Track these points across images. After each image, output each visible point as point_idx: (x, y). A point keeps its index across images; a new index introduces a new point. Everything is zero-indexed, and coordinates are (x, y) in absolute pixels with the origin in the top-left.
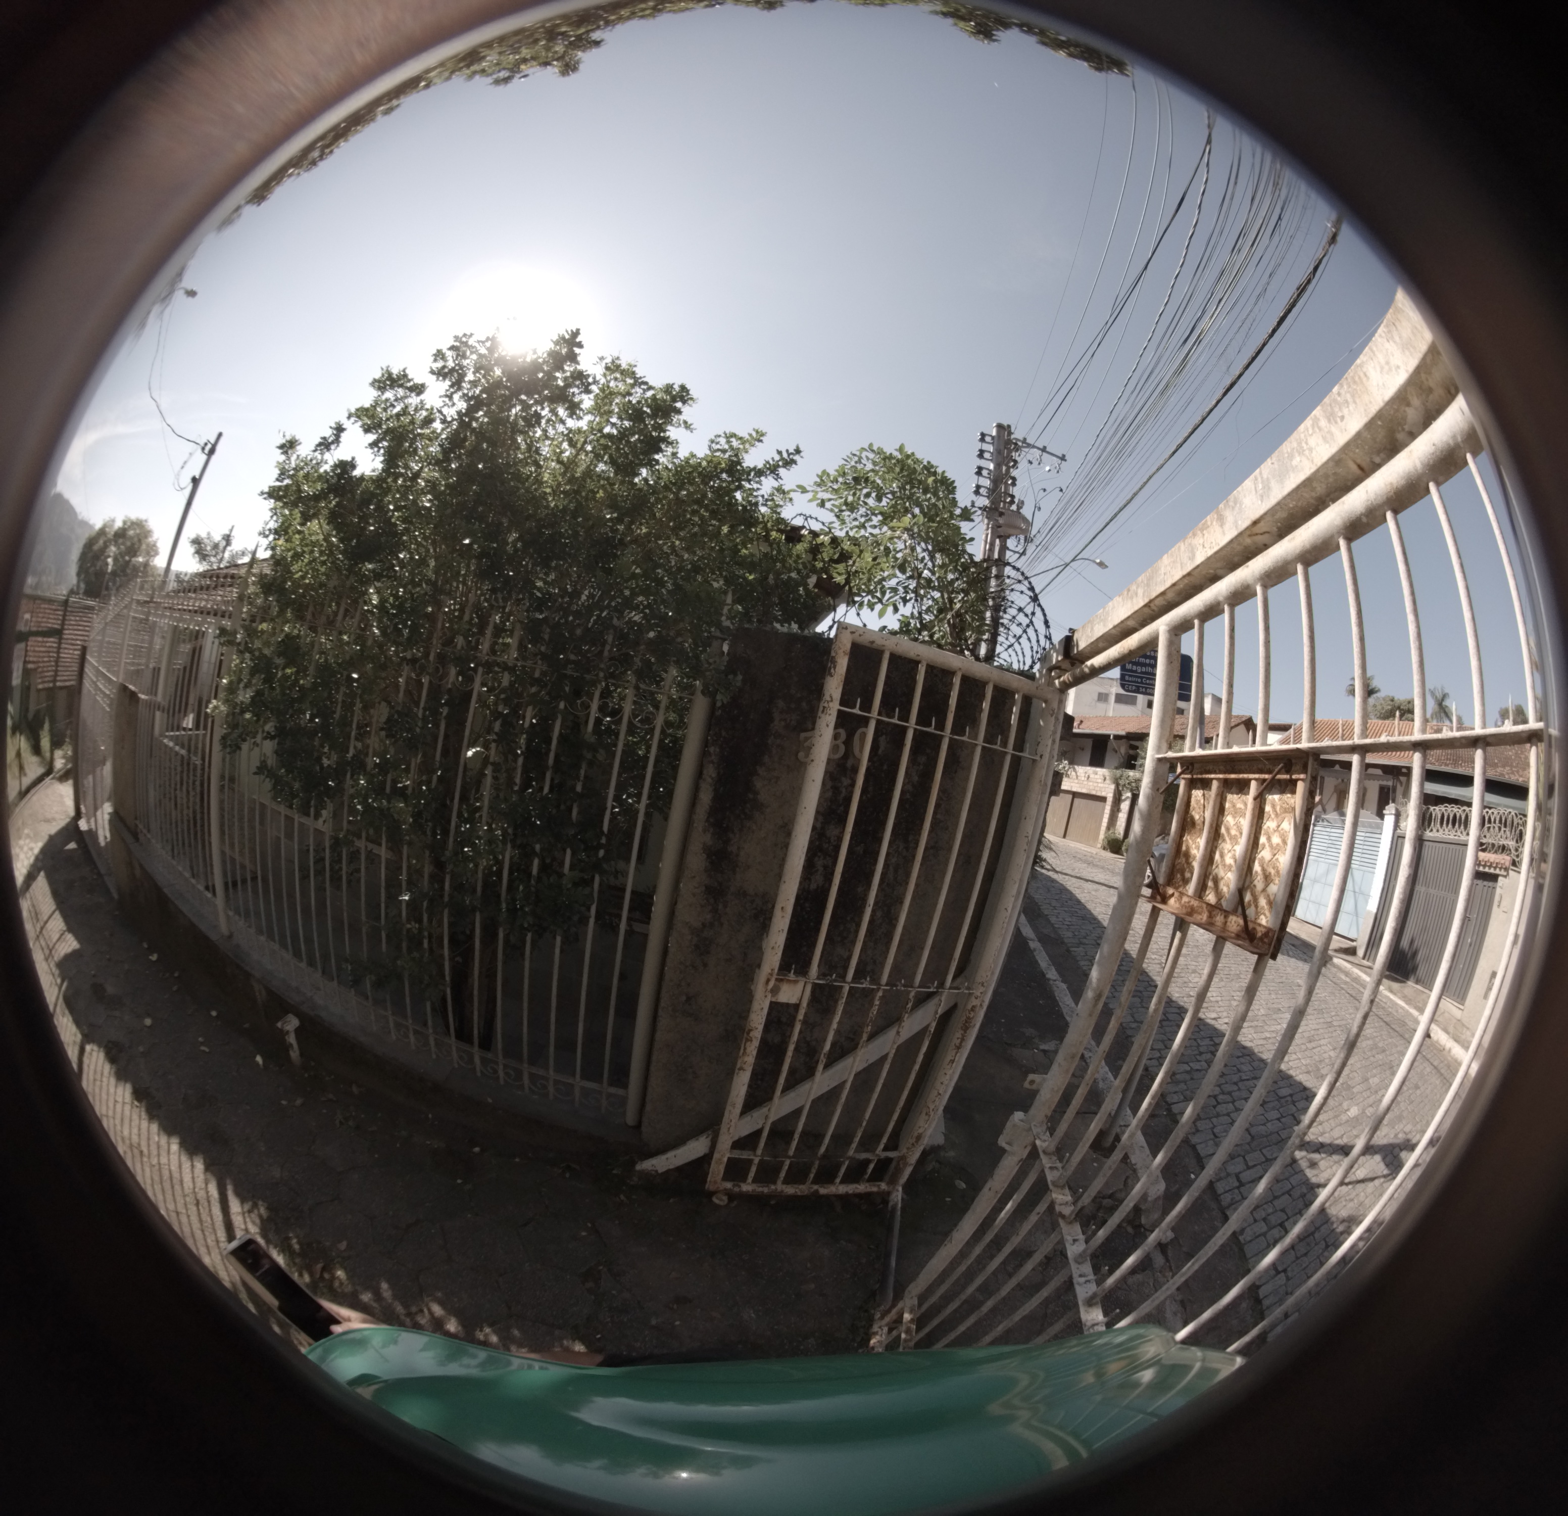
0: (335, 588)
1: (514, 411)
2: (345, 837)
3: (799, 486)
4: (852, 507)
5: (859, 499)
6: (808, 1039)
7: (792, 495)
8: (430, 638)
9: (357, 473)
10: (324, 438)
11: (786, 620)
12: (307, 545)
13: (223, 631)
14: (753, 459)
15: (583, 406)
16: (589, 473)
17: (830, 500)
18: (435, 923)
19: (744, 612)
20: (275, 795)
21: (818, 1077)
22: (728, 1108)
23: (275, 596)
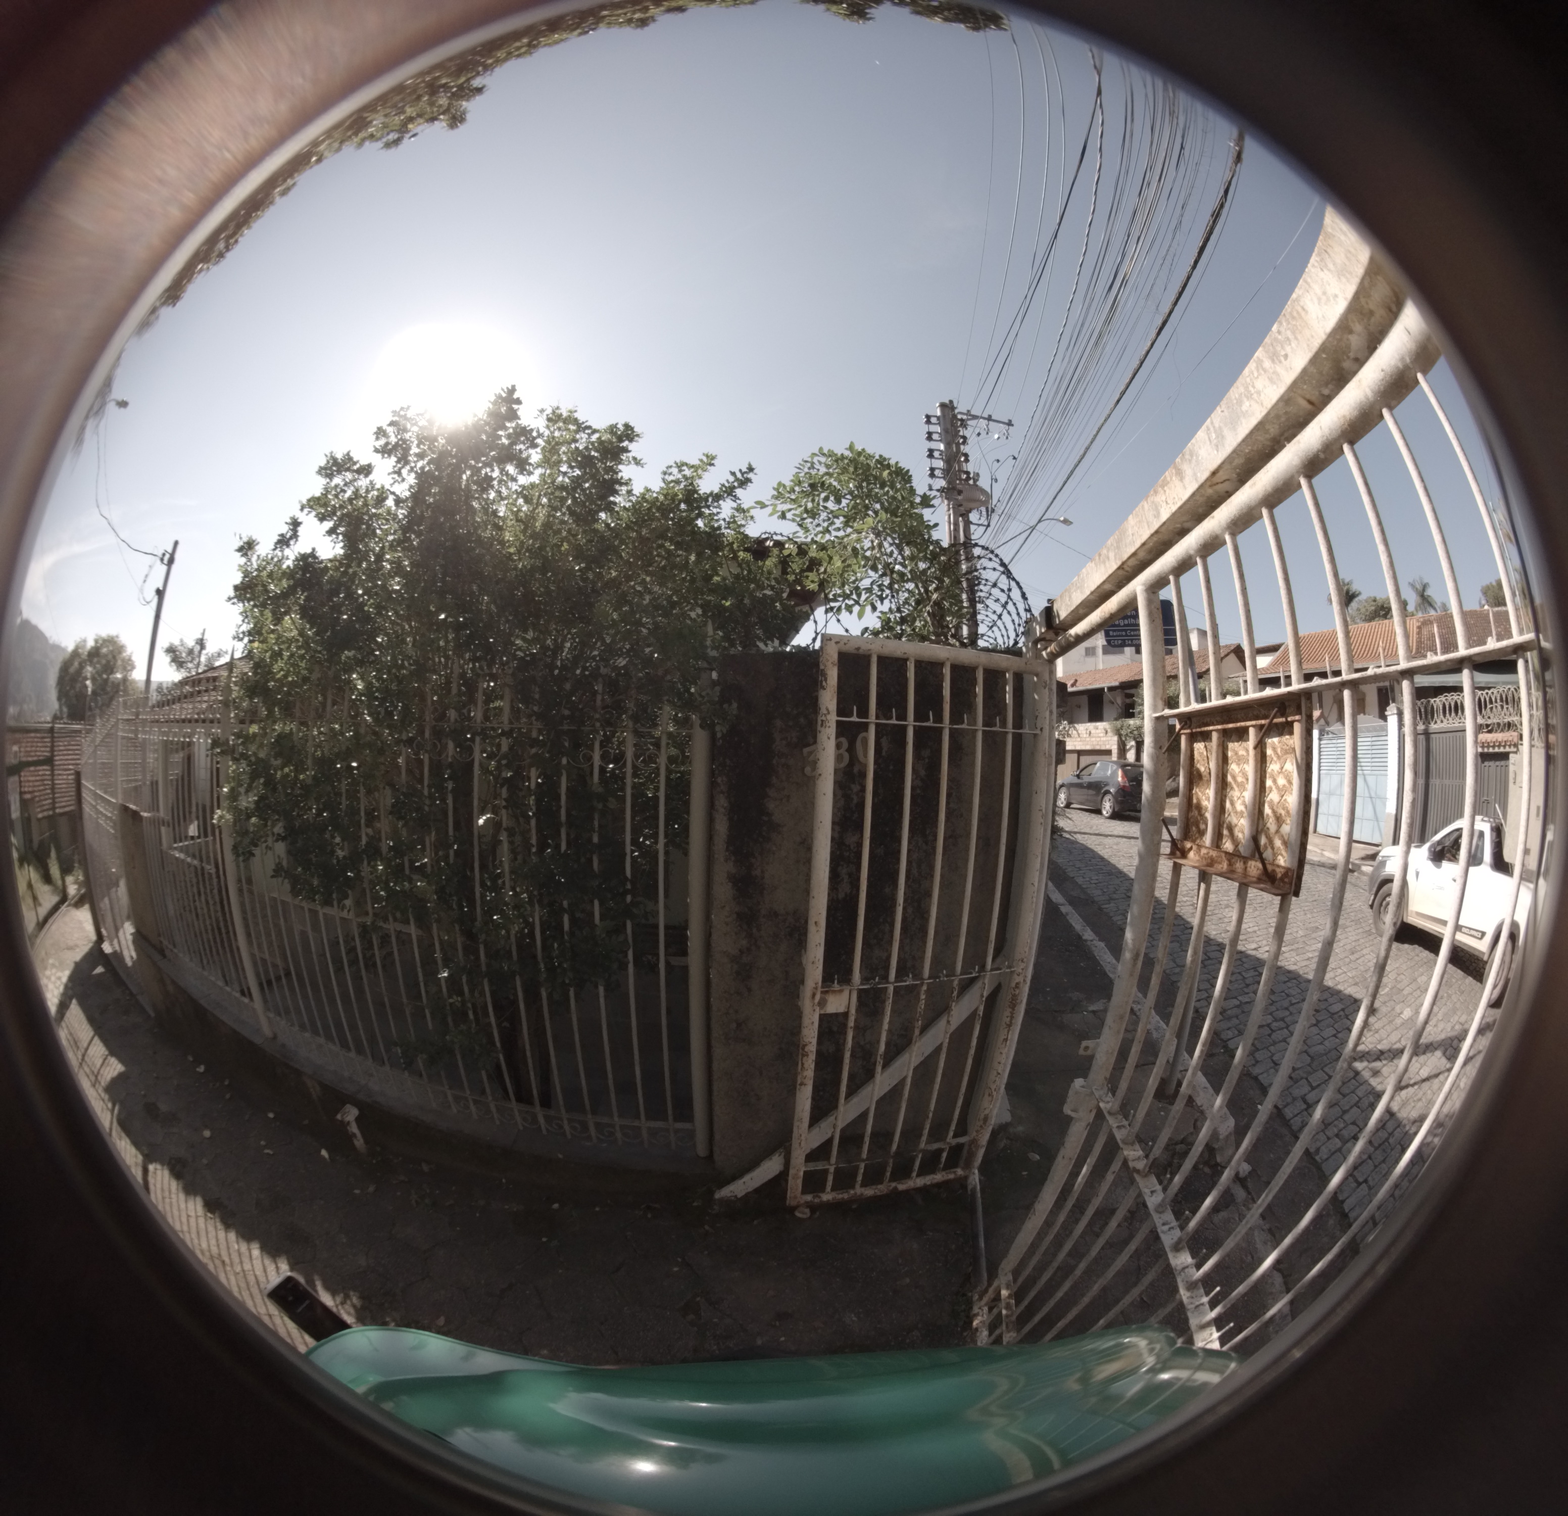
0: (318, 679)
1: (464, 477)
2: (373, 923)
3: (757, 503)
4: (813, 514)
5: (818, 504)
6: (862, 1043)
8: (422, 713)
9: (319, 563)
10: (282, 535)
11: (769, 638)
12: (283, 642)
13: (216, 743)
14: (708, 484)
15: (532, 461)
16: (547, 525)
17: (790, 510)
18: (476, 994)
19: (726, 638)
20: (295, 892)
21: (878, 1077)
22: (796, 1124)
23: (261, 698)
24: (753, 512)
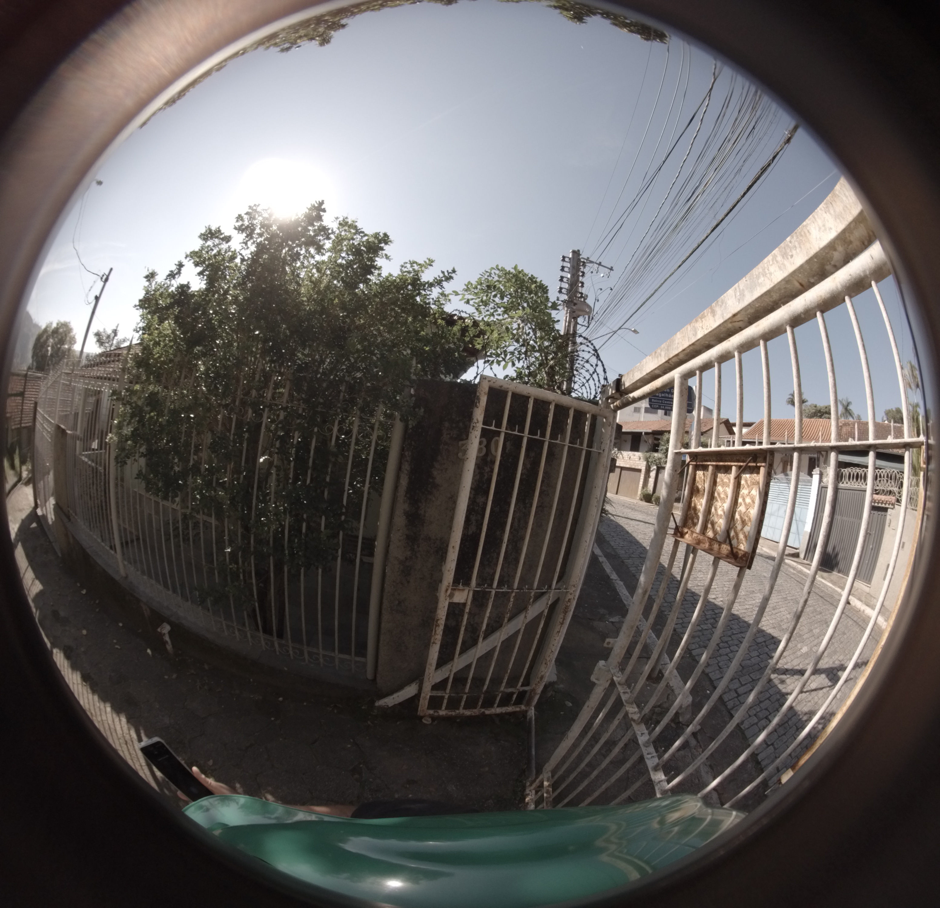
0: (179, 362)
1: (284, 251)
2: (190, 514)
3: (454, 292)
4: (486, 304)
5: (490, 298)
6: (473, 622)
8: (236, 390)
9: (190, 291)
10: (172, 271)
11: (448, 373)
12: (162, 337)
13: (114, 393)
14: (427, 276)
15: (325, 247)
16: (328, 287)
17: (472, 299)
18: (246, 564)
19: (423, 369)
20: (148, 490)
21: (480, 644)
22: (428, 666)
23: (144, 369)
24: (451, 297)
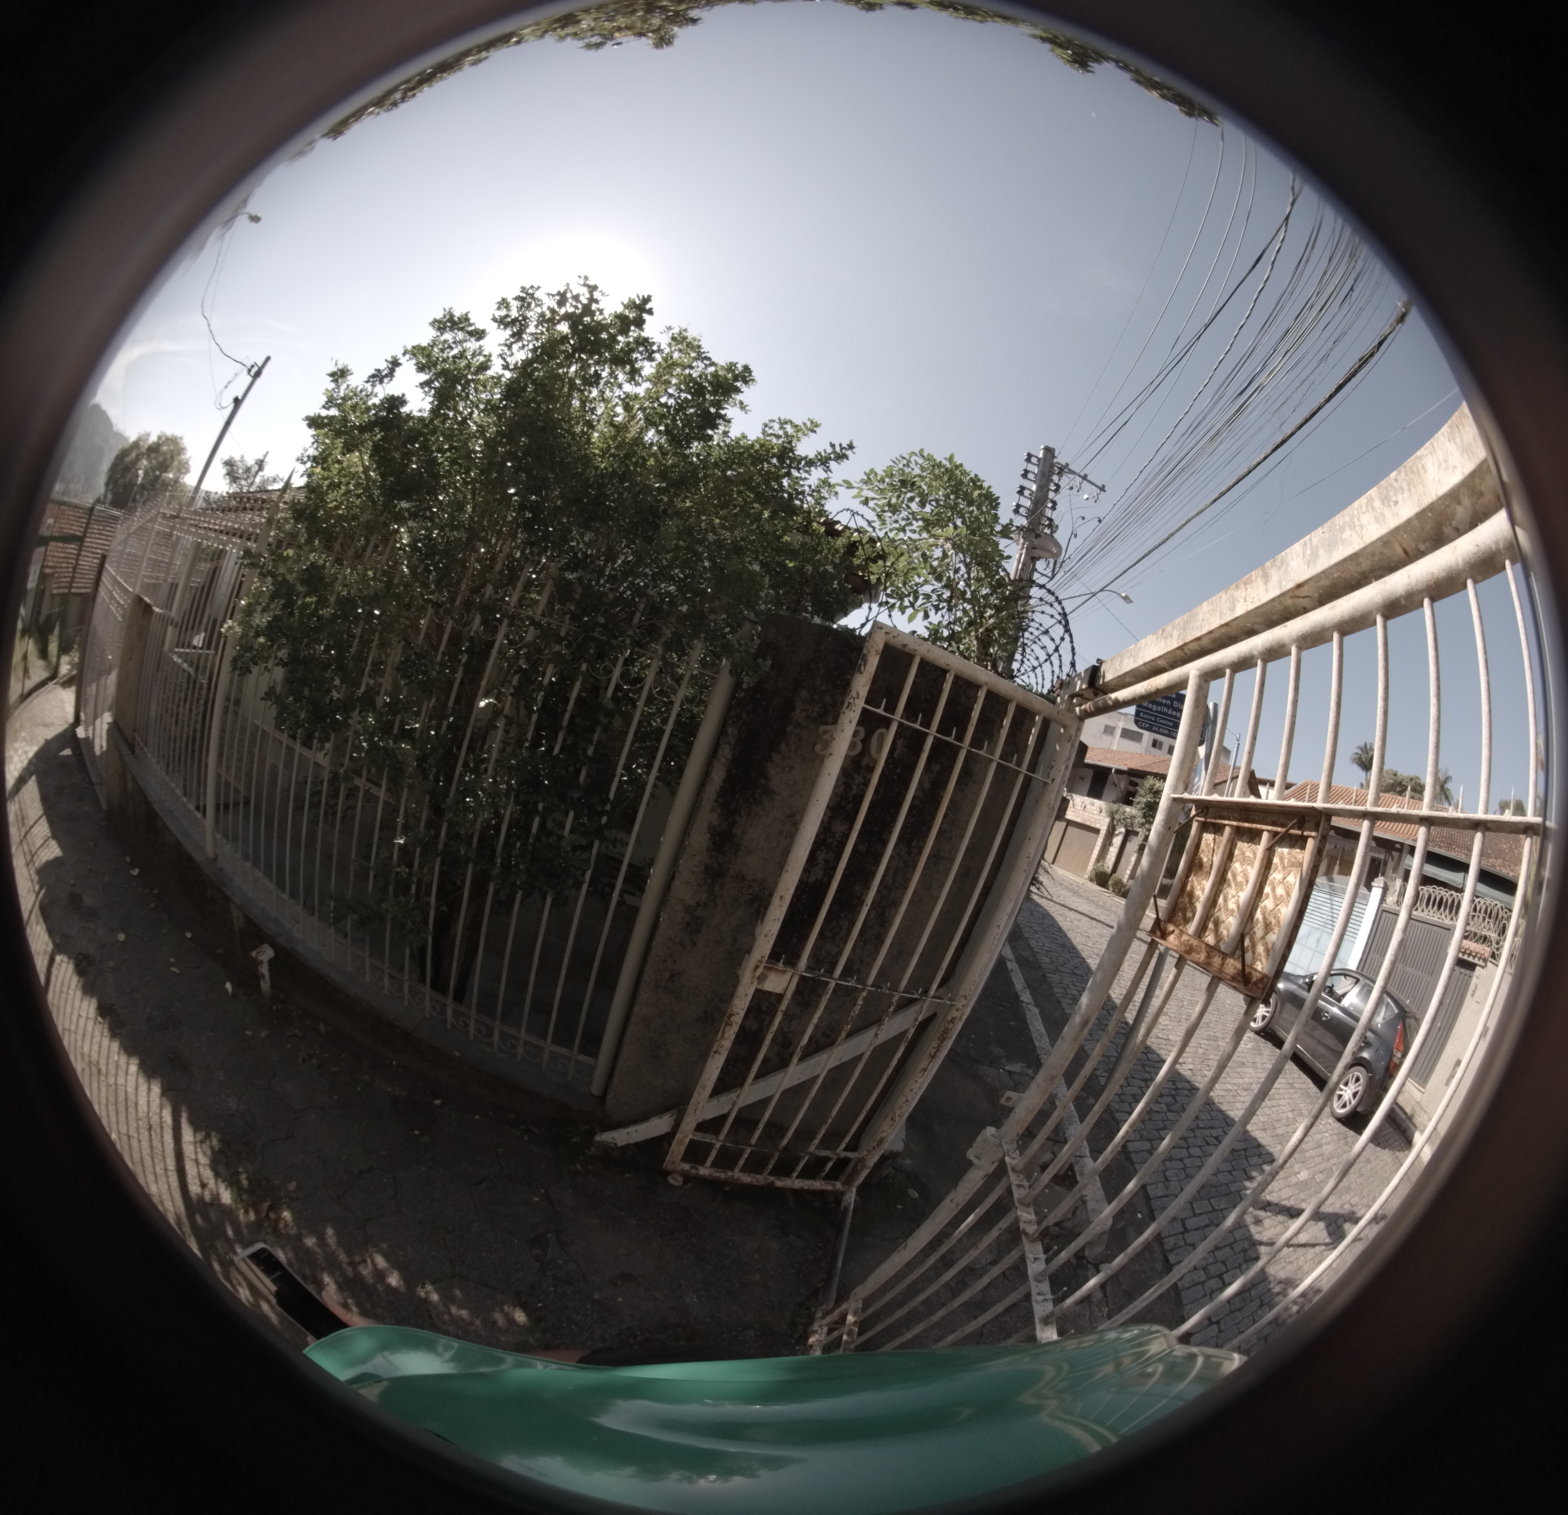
0: (368, 521)
1: (572, 369)
2: (345, 772)
3: (845, 481)
4: (894, 509)
5: (903, 502)
6: (785, 1030)
7: (838, 489)
8: (459, 583)
9: (405, 410)
10: (378, 371)
11: (815, 612)
12: (345, 476)
13: (247, 556)
14: (805, 448)
15: (643, 373)
16: (636, 440)
17: (873, 499)
18: (425, 870)
19: (777, 599)
20: (279, 723)
21: (792, 1068)
22: (698, 1089)
23: (306, 523)
